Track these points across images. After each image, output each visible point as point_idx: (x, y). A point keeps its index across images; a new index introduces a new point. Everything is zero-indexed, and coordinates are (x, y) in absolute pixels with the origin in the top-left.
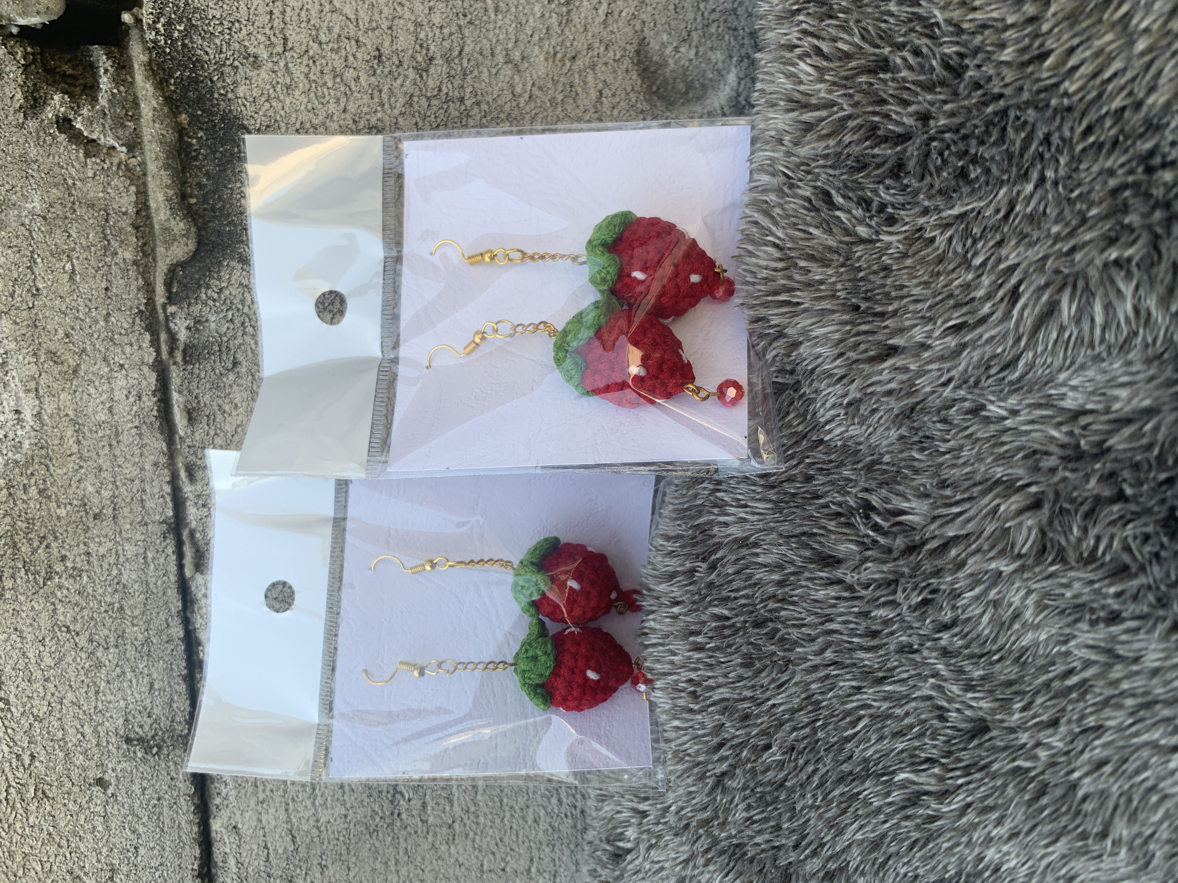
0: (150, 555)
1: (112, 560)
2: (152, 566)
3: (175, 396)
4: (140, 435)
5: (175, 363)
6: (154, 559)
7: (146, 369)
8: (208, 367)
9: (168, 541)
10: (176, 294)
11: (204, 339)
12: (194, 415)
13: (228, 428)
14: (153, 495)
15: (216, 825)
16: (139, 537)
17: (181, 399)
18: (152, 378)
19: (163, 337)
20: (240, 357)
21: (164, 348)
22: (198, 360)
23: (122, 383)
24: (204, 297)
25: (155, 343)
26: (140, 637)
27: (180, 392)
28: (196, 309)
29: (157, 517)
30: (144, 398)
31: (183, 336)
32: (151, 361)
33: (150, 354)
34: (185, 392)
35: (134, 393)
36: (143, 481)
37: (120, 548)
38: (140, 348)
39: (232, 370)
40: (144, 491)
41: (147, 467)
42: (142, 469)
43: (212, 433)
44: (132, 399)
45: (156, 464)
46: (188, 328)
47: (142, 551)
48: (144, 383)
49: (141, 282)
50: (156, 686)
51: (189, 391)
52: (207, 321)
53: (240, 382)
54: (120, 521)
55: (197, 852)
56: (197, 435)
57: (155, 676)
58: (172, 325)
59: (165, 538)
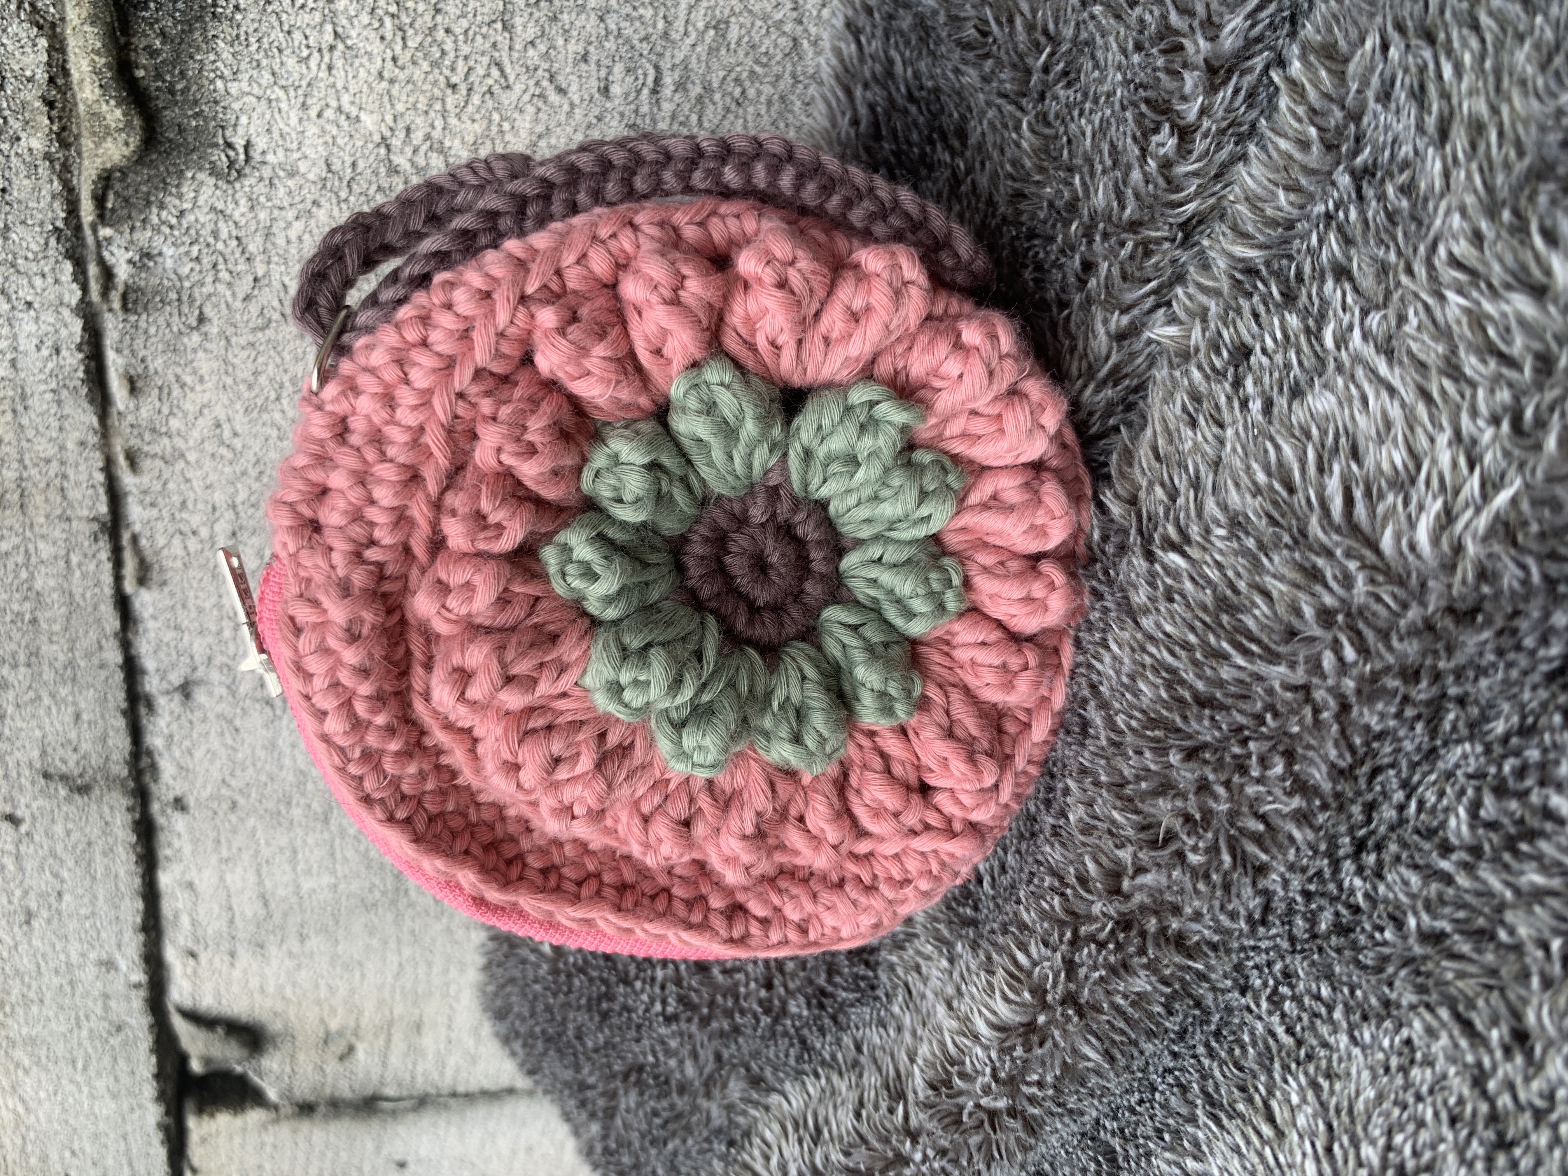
0: (75, 559)
1: (20, 559)
2: (78, 574)
3: (111, 356)
4: (59, 403)
5: (110, 310)
6: (80, 565)
7: (66, 313)
8: (161, 321)
9: (101, 544)
10: (113, 210)
11: (156, 281)
12: (140, 384)
13: (188, 406)
14: (77, 484)
15: (165, 879)
16: (57, 534)
17: (120, 361)
18: (77, 326)
19: (93, 270)
20: (208, 311)
21: (95, 288)
22: (146, 308)
23: (31, 327)
24: (155, 220)
25: (80, 276)
26: (61, 657)
27: (118, 351)
28: (143, 237)
29: (85, 513)
30: (64, 353)
31: (123, 272)
32: (74, 301)
33: (71, 292)
34: (126, 352)
35: (49, 343)
36: (62, 463)
37: (31, 547)
38: (57, 281)
39: (197, 328)
40: (65, 476)
41: (70, 445)
42: (62, 448)
43: (165, 410)
44: (45, 352)
45: (82, 444)
46: (130, 261)
47: (63, 553)
48: (64, 332)
49: (57, 186)
50: (85, 717)
51: (133, 352)
52: (160, 254)
53: (208, 346)
54: (31, 510)
55: (140, 905)
56: (144, 413)
57: (83, 705)
58: (106, 254)
59: (96, 540)
